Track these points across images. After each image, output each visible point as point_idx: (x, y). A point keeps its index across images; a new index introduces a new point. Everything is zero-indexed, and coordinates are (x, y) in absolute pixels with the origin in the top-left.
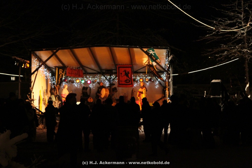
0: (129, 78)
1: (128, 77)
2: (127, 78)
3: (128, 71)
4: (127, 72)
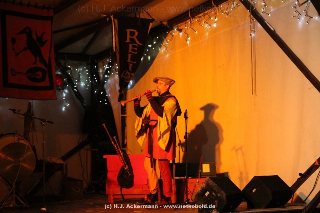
0: (42, 61)
1: (38, 58)
2: (35, 63)
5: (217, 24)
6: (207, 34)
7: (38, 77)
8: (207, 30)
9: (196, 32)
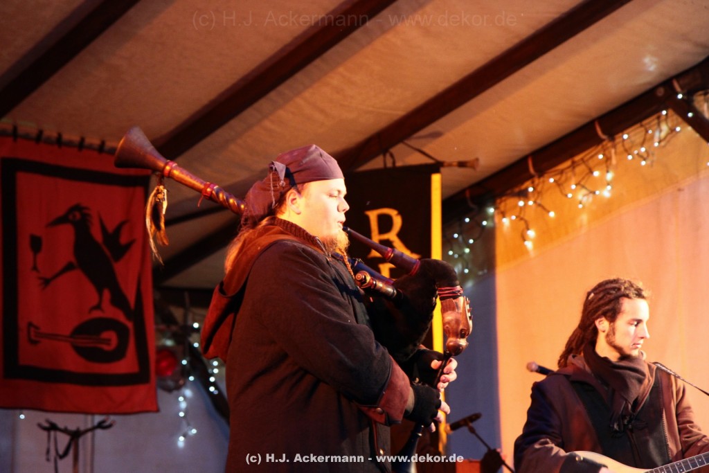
3: (110, 228)
4: (98, 236)
5: (612, 188)
6: (584, 218)
7: (106, 347)
8: (584, 207)
9: (552, 214)
